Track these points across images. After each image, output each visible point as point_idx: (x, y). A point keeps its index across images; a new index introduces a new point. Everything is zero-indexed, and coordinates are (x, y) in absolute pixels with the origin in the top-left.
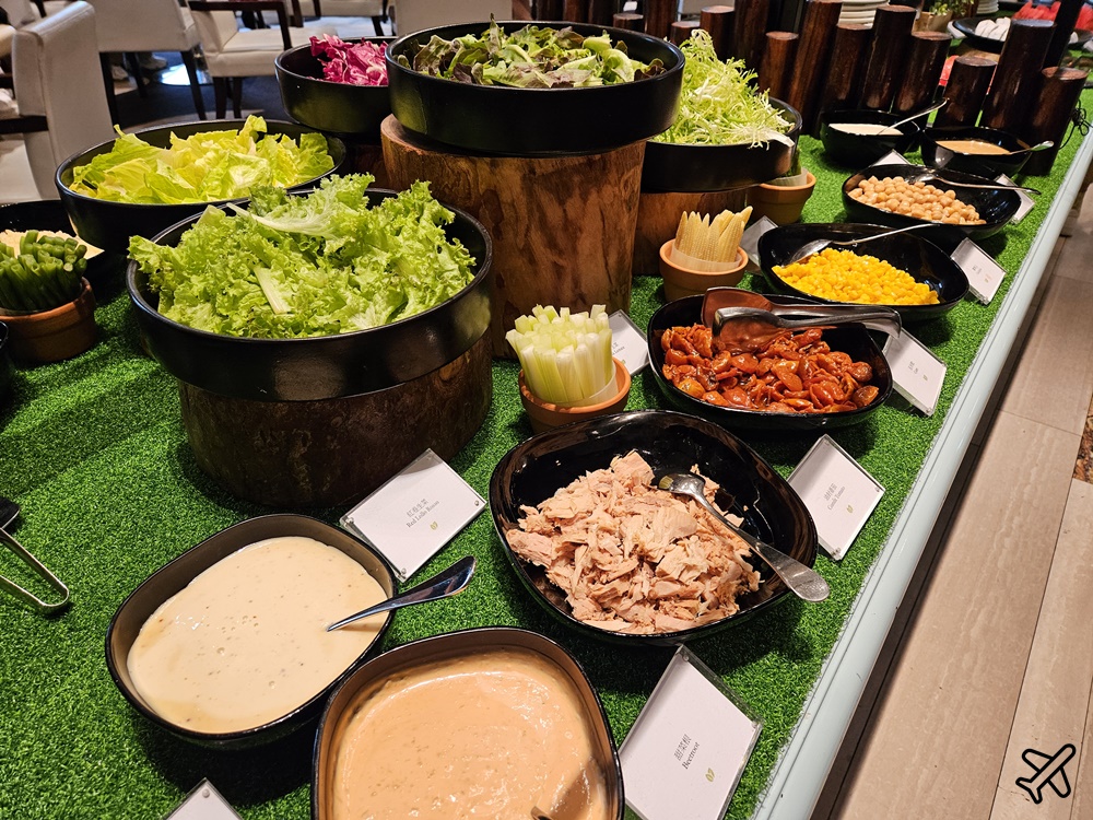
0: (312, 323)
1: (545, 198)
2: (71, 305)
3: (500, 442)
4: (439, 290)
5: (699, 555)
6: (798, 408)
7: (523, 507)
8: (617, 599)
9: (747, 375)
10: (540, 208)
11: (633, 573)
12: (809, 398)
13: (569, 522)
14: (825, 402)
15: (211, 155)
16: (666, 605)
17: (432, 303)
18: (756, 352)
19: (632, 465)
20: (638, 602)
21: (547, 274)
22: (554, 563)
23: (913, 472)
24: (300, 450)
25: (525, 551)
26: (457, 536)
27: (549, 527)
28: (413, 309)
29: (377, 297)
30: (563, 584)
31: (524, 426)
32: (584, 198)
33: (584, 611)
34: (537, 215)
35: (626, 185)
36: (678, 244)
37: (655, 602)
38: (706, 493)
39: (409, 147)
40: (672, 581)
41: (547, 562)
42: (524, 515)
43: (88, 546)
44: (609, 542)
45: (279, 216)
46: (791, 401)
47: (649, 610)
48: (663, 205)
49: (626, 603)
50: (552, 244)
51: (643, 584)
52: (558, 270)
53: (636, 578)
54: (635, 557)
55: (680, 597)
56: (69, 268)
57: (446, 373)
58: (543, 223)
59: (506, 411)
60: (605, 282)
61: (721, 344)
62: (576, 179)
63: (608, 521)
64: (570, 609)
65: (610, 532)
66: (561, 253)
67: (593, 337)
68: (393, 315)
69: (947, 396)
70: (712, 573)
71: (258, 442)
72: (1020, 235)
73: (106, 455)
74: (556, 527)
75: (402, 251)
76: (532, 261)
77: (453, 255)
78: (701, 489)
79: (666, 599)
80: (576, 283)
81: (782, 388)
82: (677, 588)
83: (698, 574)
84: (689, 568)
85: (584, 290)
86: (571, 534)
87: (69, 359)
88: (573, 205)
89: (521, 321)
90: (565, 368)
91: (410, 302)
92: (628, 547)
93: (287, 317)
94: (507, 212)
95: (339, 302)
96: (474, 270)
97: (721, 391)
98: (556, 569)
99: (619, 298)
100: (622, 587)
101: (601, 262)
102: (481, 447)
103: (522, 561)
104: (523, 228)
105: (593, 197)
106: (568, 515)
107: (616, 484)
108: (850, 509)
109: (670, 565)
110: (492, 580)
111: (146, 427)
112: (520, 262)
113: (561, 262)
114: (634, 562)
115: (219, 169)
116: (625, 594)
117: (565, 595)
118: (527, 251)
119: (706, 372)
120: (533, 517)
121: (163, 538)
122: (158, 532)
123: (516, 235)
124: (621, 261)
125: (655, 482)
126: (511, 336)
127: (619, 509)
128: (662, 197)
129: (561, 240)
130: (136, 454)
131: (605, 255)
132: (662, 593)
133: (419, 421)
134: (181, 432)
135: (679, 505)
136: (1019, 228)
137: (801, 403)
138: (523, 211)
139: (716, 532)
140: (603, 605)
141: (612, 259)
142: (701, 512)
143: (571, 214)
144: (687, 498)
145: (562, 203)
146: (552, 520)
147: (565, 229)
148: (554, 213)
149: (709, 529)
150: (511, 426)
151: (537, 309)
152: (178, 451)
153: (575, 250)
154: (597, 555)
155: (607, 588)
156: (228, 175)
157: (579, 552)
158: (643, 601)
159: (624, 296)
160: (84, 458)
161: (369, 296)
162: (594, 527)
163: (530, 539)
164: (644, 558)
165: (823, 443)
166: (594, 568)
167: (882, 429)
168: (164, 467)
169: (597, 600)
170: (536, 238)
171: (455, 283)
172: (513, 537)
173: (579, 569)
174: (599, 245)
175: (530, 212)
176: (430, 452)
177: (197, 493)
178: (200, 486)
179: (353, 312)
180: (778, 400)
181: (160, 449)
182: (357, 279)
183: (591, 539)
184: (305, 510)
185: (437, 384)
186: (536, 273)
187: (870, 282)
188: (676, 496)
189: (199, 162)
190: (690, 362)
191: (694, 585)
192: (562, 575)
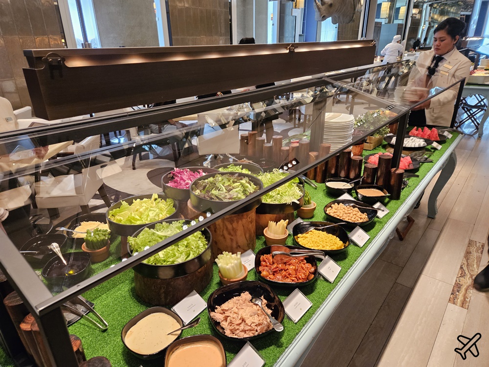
0: (168, 260)
1: (227, 224)
2: (105, 247)
3: (213, 288)
4: (197, 252)
5: (256, 320)
6: (293, 280)
7: (216, 306)
8: (236, 330)
9: (282, 270)
10: (226, 226)
11: (240, 324)
12: (296, 278)
13: (227, 310)
14: (300, 279)
15: (144, 208)
16: (247, 332)
17: (196, 255)
18: (285, 263)
19: (246, 295)
20: (241, 331)
21: (228, 241)
22: (222, 321)
23: (324, 300)
24: (163, 290)
25: (215, 318)
26: (200, 314)
27: (222, 312)
28: (191, 257)
29: (183, 254)
30: (224, 327)
31: (220, 283)
32: (238, 222)
33: (228, 333)
34: (225, 227)
35: (249, 218)
36: (268, 229)
37: (245, 331)
38: (263, 303)
39: (194, 210)
40: (249, 326)
41: (220, 321)
42: (217, 308)
43: (110, 314)
44: (235, 315)
45: (162, 231)
46: (291, 278)
47: (243, 333)
48: (265, 217)
49: (238, 331)
50: (230, 234)
51: (242, 327)
52: (232, 240)
53: (241, 325)
54: (241, 320)
55: (250, 330)
56: (107, 238)
57: (199, 271)
58: (227, 229)
59: (216, 279)
60: (246, 242)
61: (275, 261)
62: (235, 218)
63: (236, 310)
64: (225, 333)
65: (236, 313)
66: (232, 236)
67: (236, 261)
68: (187, 258)
69: (339, 277)
70: (259, 324)
71: (153, 288)
72: (381, 222)
73: (113, 290)
74: (224, 312)
75: (190, 240)
76: (224, 238)
77: (202, 241)
78: (262, 302)
79: (248, 330)
80: (237, 243)
81: (289, 274)
82: (249, 328)
83: (255, 324)
84: (253, 323)
85: (239, 244)
86: (227, 314)
87: (102, 261)
88: (235, 225)
89: (220, 256)
90: (228, 270)
91: (191, 254)
92: (239, 318)
93: (162, 258)
94: (217, 226)
95: (175, 255)
96: (207, 244)
97: (274, 275)
98: (223, 323)
99: (251, 245)
100: (237, 327)
101: (244, 237)
102: (208, 289)
103: (214, 320)
104: (222, 231)
105: (240, 222)
106: (227, 309)
107: (240, 300)
108: (301, 309)
109: (248, 322)
110: (207, 326)
111: (122, 282)
112: (221, 238)
113: (232, 238)
114: (241, 321)
115: (146, 213)
116: (238, 329)
117: (224, 329)
118: (223, 236)
119: (270, 269)
120: (219, 309)
121: (128, 313)
122: (127, 311)
123: (220, 232)
124: (250, 236)
125: (251, 300)
126: (216, 260)
127: (239, 307)
128: (265, 215)
129: (232, 233)
130: (121, 290)
131: (245, 235)
132: (246, 329)
133: (192, 283)
134: (131, 284)
135: (255, 307)
136: (381, 220)
137: (293, 279)
138: (222, 226)
139: (263, 314)
140: (232, 332)
141: (247, 236)
142: (260, 309)
143: (234, 226)
144: (257, 305)
145: (232, 224)
146: (223, 310)
147: (233, 230)
148: (230, 226)
149: (262, 314)
150: (217, 283)
151: (224, 253)
152: (131, 289)
153: (236, 235)
154: (232, 319)
155: (233, 328)
156: (149, 215)
157: (229, 318)
158: (242, 331)
159: (252, 244)
160: (108, 291)
161: (181, 253)
162: (233, 312)
163: (217, 315)
164: (243, 320)
165: (297, 290)
166: (231, 323)
167: (318, 287)
168: (127, 294)
169: (231, 330)
170: (225, 233)
171: (202, 249)
172: (212, 314)
173: (228, 322)
174: (243, 233)
175: (223, 227)
176: (194, 291)
177: (136, 301)
178: (137, 299)
179: (178, 258)
180: (288, 278)
181: (127, 289)
182: (179, 249)
183: (231, 315)
184: (163, 306)
185: (197, 273)
186: (225, 241)
187: (323, 241)
188: (255, 304)
189: (141, 210)
190: (267, 266)
191: (254, 327)
192: (224, 324)
